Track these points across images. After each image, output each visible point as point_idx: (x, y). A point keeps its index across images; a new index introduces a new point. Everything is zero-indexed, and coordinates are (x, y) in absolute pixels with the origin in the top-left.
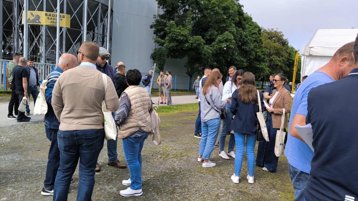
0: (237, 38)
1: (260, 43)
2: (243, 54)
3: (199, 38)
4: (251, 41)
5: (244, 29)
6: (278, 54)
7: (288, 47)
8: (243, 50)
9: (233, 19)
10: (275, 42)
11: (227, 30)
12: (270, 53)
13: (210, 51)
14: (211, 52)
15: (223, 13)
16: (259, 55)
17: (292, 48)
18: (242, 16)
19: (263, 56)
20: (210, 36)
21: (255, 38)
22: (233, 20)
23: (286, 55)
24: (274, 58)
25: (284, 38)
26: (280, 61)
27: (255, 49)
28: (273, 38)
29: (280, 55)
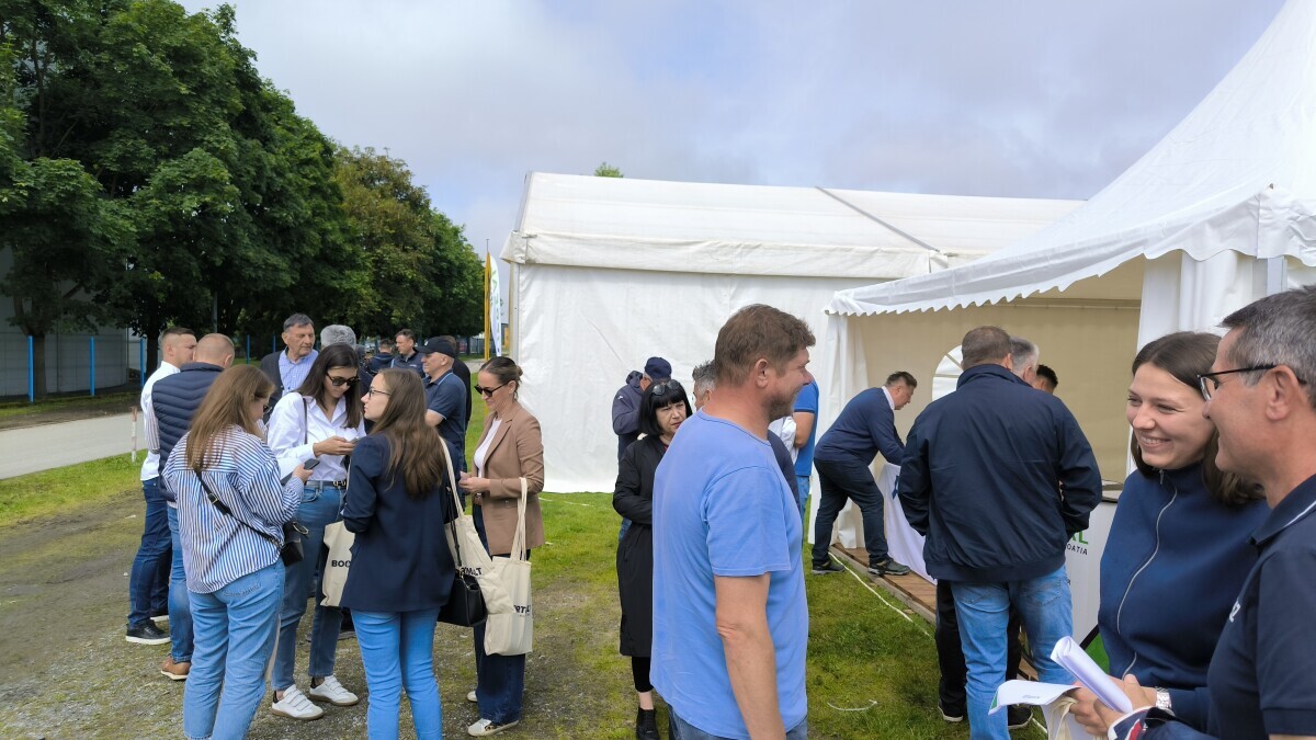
0: (242, 176)
1: (336, 199)
2: (275, 240)
3: (70, 170)
4: (300, 189)
5: (266, 141)
6: (400, 238)
7: (429, 217)
8: (272, 222)
9: (219, 103)
10: (383, 196)
11: (198, 143)
12: (372, 235)
13: (127, 223)
14: (133, 229)
15: (173, 73)
16: (334, 243)
17: (442, 217)
18: (256, 93)
19: (349, 248)
20: (122, 159)
21: (314, 179)
22: (222, 107)
23: (428, 244)
24: (389, 252)
25: (415, 183)
26: (411, 266)
27: (317, 219)
28: (377, 183)
29: (406, 244)
